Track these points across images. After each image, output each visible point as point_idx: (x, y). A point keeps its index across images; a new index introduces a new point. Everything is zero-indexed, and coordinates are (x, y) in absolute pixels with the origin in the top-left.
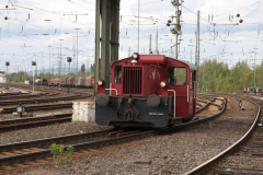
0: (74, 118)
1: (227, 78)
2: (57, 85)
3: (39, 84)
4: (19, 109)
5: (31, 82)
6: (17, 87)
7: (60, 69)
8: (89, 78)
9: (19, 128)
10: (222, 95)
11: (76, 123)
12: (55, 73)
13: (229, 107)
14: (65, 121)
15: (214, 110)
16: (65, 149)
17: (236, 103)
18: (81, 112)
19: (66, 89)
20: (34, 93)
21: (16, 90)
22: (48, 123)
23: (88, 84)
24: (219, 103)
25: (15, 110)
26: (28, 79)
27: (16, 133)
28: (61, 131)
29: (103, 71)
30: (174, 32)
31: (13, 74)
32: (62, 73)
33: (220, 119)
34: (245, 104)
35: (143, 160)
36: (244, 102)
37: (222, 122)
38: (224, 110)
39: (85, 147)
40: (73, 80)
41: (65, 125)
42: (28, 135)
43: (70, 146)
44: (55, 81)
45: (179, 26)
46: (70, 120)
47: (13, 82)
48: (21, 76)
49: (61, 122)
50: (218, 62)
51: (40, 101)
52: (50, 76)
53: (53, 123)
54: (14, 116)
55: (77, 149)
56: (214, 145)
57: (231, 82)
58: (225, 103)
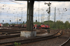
0: (21, 36)
1: (63, 25)
2: (17, 27)
3: (12, 26)
4: (6, 33)
5: (10, 26)
6: (6, 27)
7: (17, 22)
8: (25, 25)
9: (6, 38)
10: (61, 30)
12: (16, 23)
13: (63, 33)
14: (18, 36)
15: (59, 34)
16: (18, 44)
17: (65, 32)
18: (23, 34)
19: (19, 28)
20: (10, 29)
21: (5, 28)
22: (14, 37)
23: (25, 27)
24: (60, 32)
25: (5, 33)
26: (9, 25)
27: (5, 39)
28: (17, 39)
29: (29, 23)
30: (48, 13)
31: (5, 24)
32: (18, 23)
34: (68, 32)
36: (67, 32)
37: (61, 37)
38: (62, 34)
39: (24, 43)
40: (21, 25)
42: (8, 40)
43: (20, 43)
44: (16, 25)
45: (50, 11)
46: (20, 36)
48: (7, 24)
49: (17, 37)
50: (61, 21)
53: (15, 37)
54: (5, 35)
56: (59, 43)
58: (62, 32)
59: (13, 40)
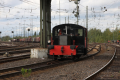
0: (31, 56)
1: (100, 36)
2: (23, 42)
3: (15, 41)
4: (6, 53)
5: (12, 41)
6: (5, 43)
7: (24, 34)
8: (38, 38)
9: (6, 62)
10: (99, 44)
11: (32, 59)
12: (23, 36)
13: (102, 50)
14: (27, 58)
15: (95, 51)
16: (28, 71)
17: (105, 47)
18: (34, 54)
19: (28, 43)
20: (13, 45)
22: (20, 59)
23: (37, 41)
24: (97, 48)
25: (4, 53)
26: (10, 39)
27: (5, 64)
28: (26, 62)
29: (44, 35)
30: (76, 16)
31: (3, 37)
32: (26, 36)
33: (98, 55)
34: (109, 48)
35: (63, 74)
36: (109, 47)
37: (99, 56)
38: (100, 51)
39: (37, 70)
40: (30, 39)
41: (27, 60)
42: (11, 65)
43: (30, 69)
44: (23, 39)
45: (78, 13)
46: (30, 57)
47: (3, 41)
48: (7, 38)
49: (25, 58)
50: (97, 29)
51: (16, 49)
52: (20, 37)
53: (22, 59)
54: (4, 56)
55: (33, 70)
56: (95, 67)
57: (102, 38)
58: (100, 48)
59: (18, 64)
